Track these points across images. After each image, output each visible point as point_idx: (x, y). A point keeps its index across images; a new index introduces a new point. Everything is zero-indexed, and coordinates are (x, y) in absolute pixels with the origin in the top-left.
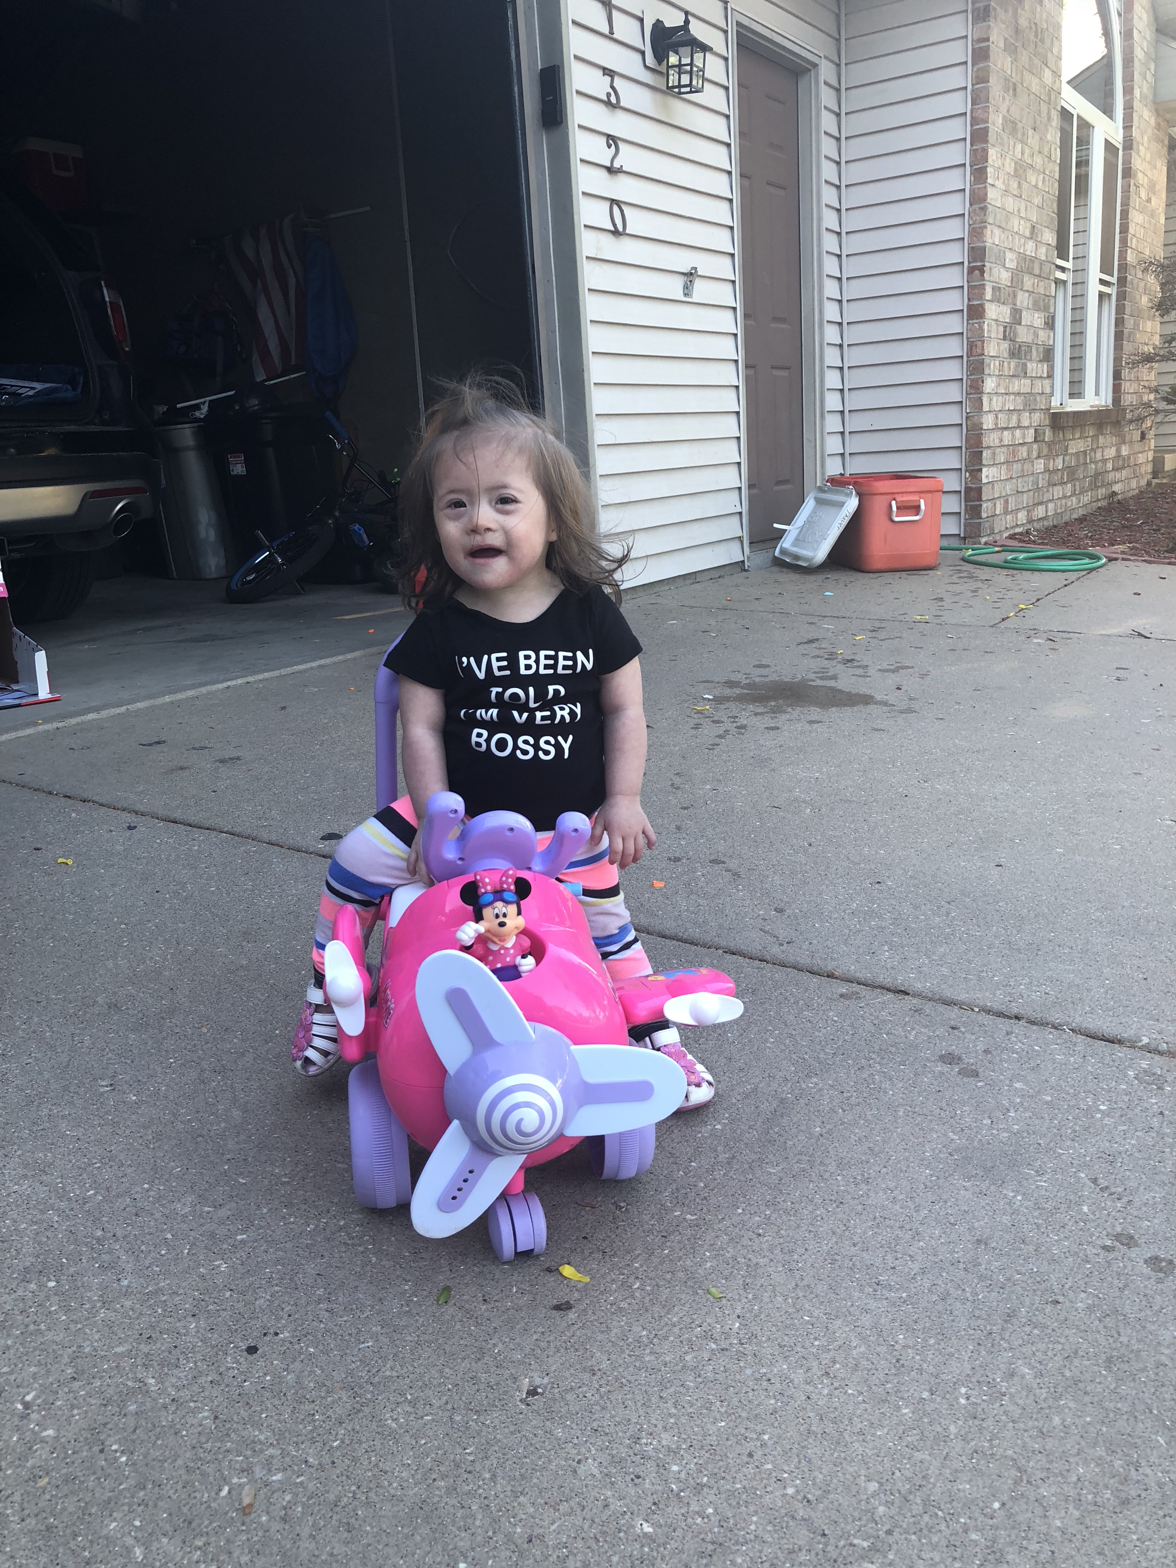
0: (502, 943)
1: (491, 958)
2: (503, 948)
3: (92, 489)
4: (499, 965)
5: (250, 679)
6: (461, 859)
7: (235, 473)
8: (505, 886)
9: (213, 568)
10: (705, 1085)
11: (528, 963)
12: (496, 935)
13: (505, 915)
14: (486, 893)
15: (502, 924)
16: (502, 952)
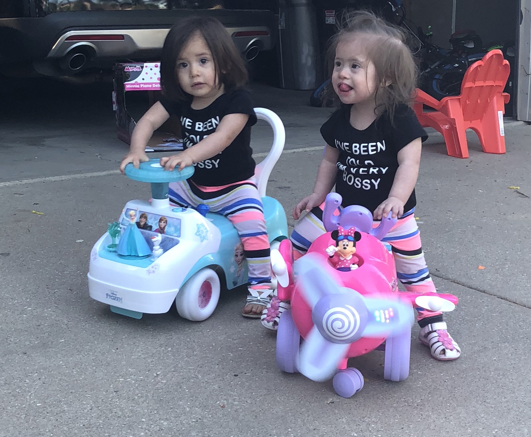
0: (345, 257)
1: (340, 263)
2: (345, 259)
3: (237, 31)
4: (343, 266)
5: (307, 149)
6: (339, 224)
7: (328, 22)
8: (350, 234)
9: (308, 83)
10: (455, 350)
11: (354, 267)
12: (343, 253)
13: (347, 245)
14: (341, 235)
15: (345, 248)
16: (345, 261)
